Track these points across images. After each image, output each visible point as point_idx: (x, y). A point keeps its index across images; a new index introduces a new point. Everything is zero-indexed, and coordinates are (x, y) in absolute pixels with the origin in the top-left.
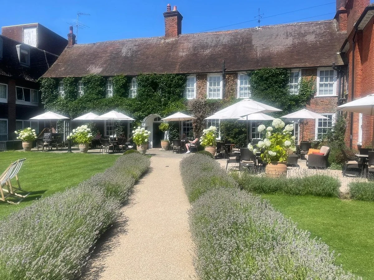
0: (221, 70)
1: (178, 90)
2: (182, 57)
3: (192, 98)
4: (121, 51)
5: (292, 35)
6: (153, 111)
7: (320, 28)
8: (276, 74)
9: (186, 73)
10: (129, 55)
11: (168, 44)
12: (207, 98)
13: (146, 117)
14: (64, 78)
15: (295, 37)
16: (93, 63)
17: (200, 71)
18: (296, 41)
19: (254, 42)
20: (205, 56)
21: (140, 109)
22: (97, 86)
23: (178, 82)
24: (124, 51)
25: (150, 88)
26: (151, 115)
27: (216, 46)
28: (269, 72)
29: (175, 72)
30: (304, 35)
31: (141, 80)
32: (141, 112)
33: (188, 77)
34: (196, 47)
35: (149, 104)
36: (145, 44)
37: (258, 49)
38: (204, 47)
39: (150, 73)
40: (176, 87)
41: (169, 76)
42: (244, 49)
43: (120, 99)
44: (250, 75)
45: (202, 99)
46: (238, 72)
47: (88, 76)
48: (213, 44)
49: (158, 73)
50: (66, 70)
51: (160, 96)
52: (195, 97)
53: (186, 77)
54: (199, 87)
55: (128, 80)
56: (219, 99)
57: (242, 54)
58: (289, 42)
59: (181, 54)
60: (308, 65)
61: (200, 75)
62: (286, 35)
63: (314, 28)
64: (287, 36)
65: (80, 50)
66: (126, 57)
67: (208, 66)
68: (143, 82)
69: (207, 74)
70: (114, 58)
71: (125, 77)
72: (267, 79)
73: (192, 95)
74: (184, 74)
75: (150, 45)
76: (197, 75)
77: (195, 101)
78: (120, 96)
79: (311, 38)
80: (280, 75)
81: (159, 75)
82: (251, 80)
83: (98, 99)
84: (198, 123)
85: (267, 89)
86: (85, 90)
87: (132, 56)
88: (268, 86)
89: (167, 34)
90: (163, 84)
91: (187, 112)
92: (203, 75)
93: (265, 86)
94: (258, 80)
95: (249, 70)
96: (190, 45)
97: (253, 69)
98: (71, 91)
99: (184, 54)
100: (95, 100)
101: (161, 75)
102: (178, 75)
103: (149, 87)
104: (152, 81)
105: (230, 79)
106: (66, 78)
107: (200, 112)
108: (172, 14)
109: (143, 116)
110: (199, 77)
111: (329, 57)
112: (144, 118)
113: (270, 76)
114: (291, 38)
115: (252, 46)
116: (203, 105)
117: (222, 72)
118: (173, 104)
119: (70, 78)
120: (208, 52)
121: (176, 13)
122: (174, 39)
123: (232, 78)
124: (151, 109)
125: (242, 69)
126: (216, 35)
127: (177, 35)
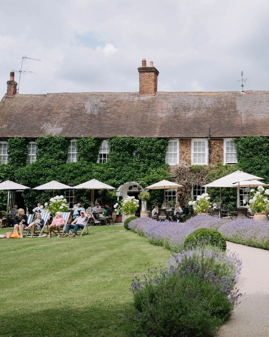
0: (207, 136)
1: (159, 156)
2: (161, 118)
3: (175, 164)
4: (84, 107)
6: (131, 178)
8: (261, 142)
9: (169, 137)
10: (96, 112)
11: (143, 102)
12: (192, 164)
13: (122, 186)
14: (10, 138)
16: (47, 121)
17: (184, 136)
19: (238, 108)
20: (188, 119)
21: (114, 177)
22: (57, 149)
23: (159, 147)
24: (88, 108)
25: (126, 153)
26: (127, 183)
27: (199, 108)
28: (254, 140)
29: (156, 136)
31: (116, 144)
32: (116, 179)
33: (170, 141)
34: (176, 108)
35: (125, 170)
36: (114, 100)
37: (243, 115)
38: (187, 109)
39: (127, 137)
40: (157, 152)
41: (149, 140)
42: (229, 114)
43: (87, 164)
44: (236, 142)
45: (186, 165)
46: (224, 139)
47: (45, 136)
48: (196, 107)
49: (136, 137)
50: (9, 127)
51: (138, 161)
52: (178, 163)
53: (168, 141)
54: (182, 153)
55: (97, 142)
56: (205, 166)
57: (227, 119)
59: (160, 115)
61: (184, 139)
65: (26, 102)
66: (92, 115)
67: (192, 131)
68: (118, 145)
69: (191, 139)
70: (76, 115)
71: (95, 139)
72: (252, 147)
73: (175, 161)
74: (166, 139)
75: (121, 101)
76: (180, 140)
77: (179, 168)
78: (88, 161)
80: (264, 143)
81: (138, 138)
82: (237, 146)
83: (59, 164)
84: (183, 191)
85: (253, 157)
86: (41, 153)
87: (100, 114)
88: (254, 154)
89: (142, 91)
90: (142, 148)
91: (170, 180)
92: (187, 140)
93: (251, 153)
94: (244, 147)
95: (235, 137)
96: (170, 106)
97: (238, 136)
98: (20, 154)
99: (164, 115)
100: (55, 165)
101: (140, 138)
102: (159, 139)
103: (125, 151)
104: (129, 145)
105: (216, 145)
106: (13, 138)
107: (185, 180)
108: (148, 70)
109: (118, 184)
110: (182, 142)
112: (119, 186)
113: (255, 144)
115: (236, 112)
116: (188, 171)
117: (207, 138)
118: (154, 171)
119: (20, 138)
120: (190, 114)
121: (153, 70)
122: (150, 97)
123: (218, 144)
124: (127, 176)
125: (228, 136)
126: (197, 96)
127: (153, 93)
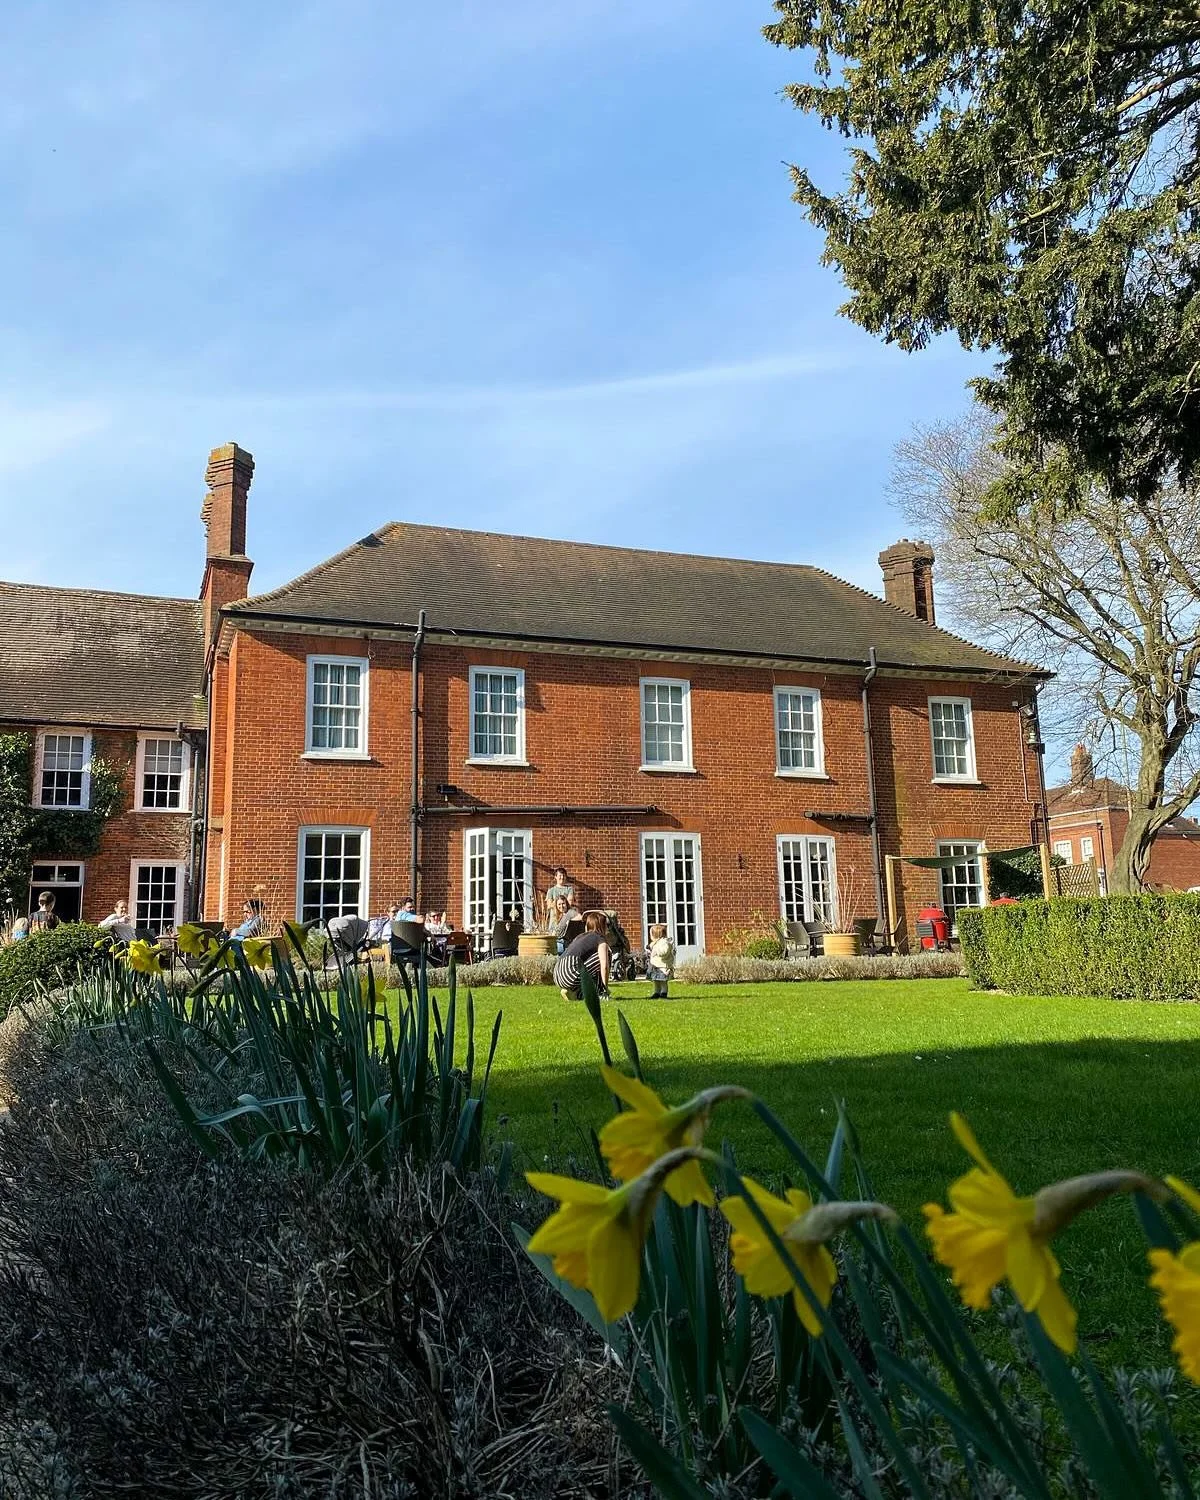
5: (72, 626)
7: (157, 618)
15: (81, 633)
18: (85, 647)
30: (110, 633)
58: (66, 643)
60: (111, 720)
62: (55, 621)
63: (141, 615)
64: (60, 625)
79: (128, 644)
111: (171, 704)
114: (70, 634)
